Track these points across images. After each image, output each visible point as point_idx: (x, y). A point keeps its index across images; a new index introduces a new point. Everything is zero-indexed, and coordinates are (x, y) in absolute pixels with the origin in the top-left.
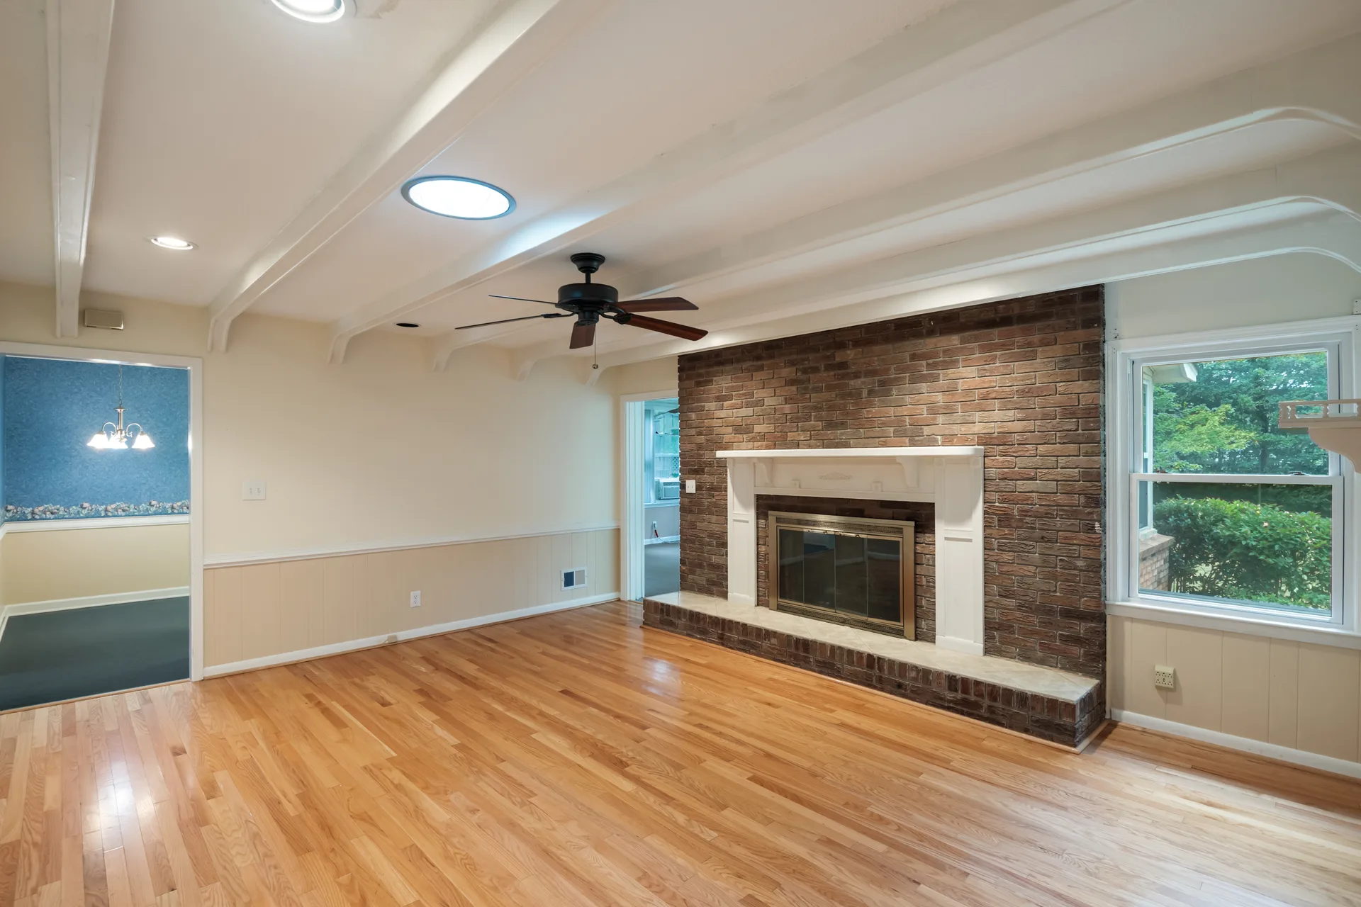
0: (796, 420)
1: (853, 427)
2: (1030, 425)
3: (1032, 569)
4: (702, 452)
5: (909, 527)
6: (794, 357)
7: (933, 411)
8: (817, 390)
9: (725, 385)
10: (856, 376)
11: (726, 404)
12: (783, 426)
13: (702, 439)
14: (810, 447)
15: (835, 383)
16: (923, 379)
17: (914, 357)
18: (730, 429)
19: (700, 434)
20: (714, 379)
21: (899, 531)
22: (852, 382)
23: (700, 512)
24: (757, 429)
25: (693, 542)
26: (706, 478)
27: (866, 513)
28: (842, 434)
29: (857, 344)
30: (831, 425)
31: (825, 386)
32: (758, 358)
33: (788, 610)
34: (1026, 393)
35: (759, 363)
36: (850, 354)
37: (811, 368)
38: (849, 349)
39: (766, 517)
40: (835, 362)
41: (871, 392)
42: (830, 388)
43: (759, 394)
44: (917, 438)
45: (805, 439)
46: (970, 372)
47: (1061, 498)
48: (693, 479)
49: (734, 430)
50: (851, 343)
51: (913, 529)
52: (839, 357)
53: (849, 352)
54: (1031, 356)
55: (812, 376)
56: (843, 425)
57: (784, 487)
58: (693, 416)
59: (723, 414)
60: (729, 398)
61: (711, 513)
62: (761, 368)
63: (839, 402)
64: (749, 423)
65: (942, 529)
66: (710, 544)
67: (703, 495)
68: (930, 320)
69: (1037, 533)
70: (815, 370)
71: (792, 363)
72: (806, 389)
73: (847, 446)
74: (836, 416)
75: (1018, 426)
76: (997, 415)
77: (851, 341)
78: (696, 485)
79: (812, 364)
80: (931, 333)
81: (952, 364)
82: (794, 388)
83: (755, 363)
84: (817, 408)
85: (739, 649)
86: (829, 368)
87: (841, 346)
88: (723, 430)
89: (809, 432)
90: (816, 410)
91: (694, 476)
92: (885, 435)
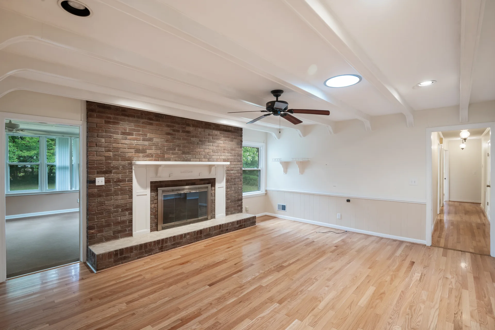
0: (170, 149)
1: (192, 154)
2: (233, 157)
3: (233, 192)
4: (110, 161)
5: (209, 185)
6: (169, 124)
7: (213, 151)
8: (179, 139)
9: (128, 127)
10: (193, 137)
11: (129, 137)
12: (163, 151)
13: (111, 154)
14: (176, 161)
15: (186, 138)
16: (211, 142)
17: (209, 135)
18: (133, 150)
19: (109, 151)
20: (121, 122)
21: (207, 187)
22: (192, 139)
23: (107, 195)
24: (149, 152)
25: (102, 213)
26: (113, 176)
27: (196, 183)
28: (188, 156)
29: (194, 126)
30: (184, 153)
31: (182, 138)
32: (151, 119)
33: (166, 228)
34: (232, 150)
35: (151, 122)
36: (191, 129)
37: (177, 130)
38: (191, 127)
39: (157, 191)
40: (186, 130)
41: (198, 143)
42: (184, 139)
43: (149, 135)
44: (210, 159)
45: (173, 157)
46: (222, 142)
47: (237, 174)
48: (102, 177)
49: (135, 151)
50: (192, 125)
51: (211, 186)
52: (188, 129)
53: (191, 128)
54: (232, 141)
55: (176, 133)
56: (188, 153)
57: (164, 177)
58: (103, 140)
59: (127, 142)
60: (132, 134)
61: (117, 195)
62: (151, 124)
63: (187, 145)
64: (145, 148)
65: (217, 185)
66: (117, 212)
67: (111, 185)
68: (214, 125)
69: (233, 183)
70: (178, 131)
71: (168, 126)
72: (174, 138)
73: (190, 161)
74: (186, 150)
75: (230, 157)
76: (227, 154)
77: (192, 124)
78: (105, 180)
79: (177, 129)
80: (214, 129)
81: (218, 139)
82: (169, 136)
83: (148, 121)
84: (178, 146)
85: (138, 258)
86: (184, 132)
87: (188, 125)
88: (127, 150)
89: (175, 155)
90: (179, 147)
91: (104, 175)
92: (202, 158)
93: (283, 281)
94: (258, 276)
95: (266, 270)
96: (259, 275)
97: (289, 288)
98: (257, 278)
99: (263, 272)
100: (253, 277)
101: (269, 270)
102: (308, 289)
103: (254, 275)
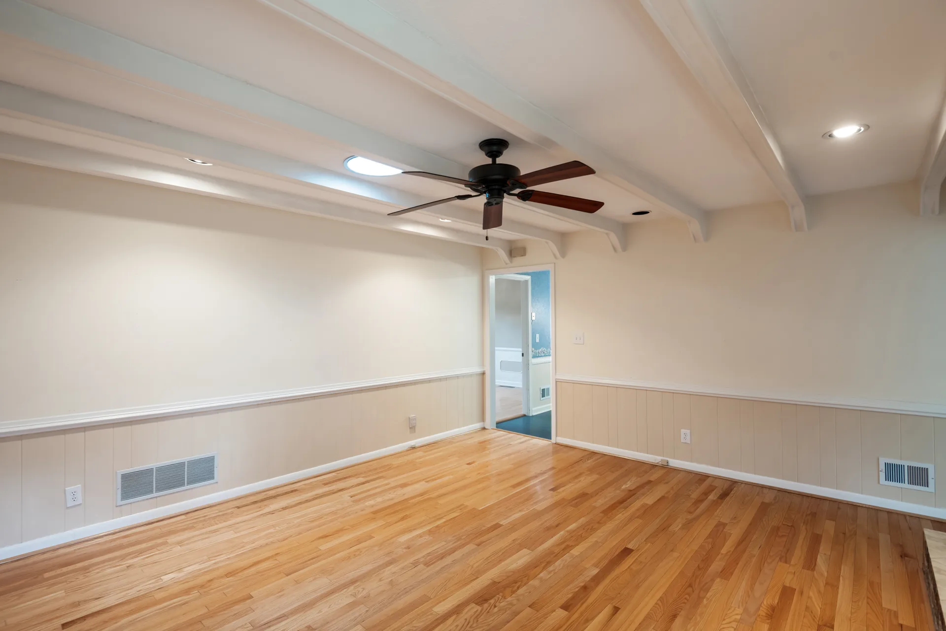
93: (486, 559)
94: (541, 572)
95: (525, 588)
96: (539, 574)
97: (478, 545)
98: (543, 565)
99: (531, 582)
100: (551, 568)
101: (518, 588)
102: (445, 543)
103: (550, 572)
